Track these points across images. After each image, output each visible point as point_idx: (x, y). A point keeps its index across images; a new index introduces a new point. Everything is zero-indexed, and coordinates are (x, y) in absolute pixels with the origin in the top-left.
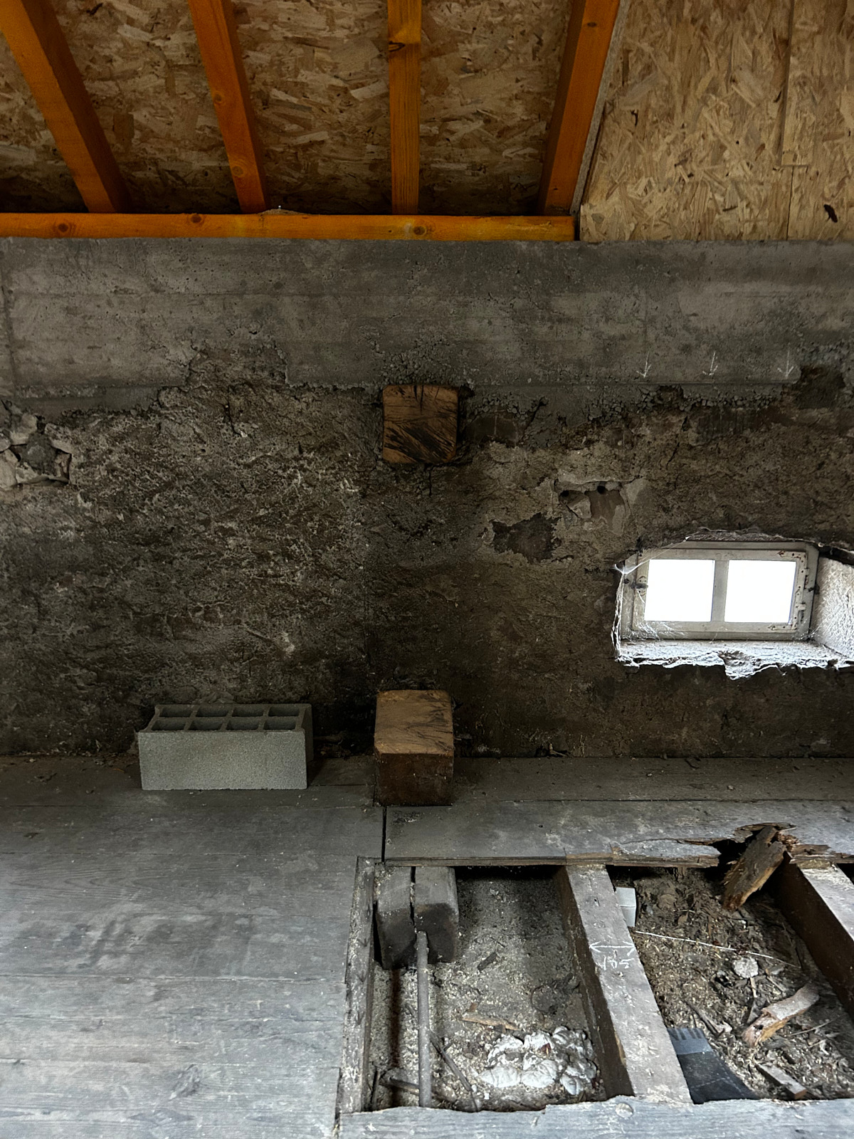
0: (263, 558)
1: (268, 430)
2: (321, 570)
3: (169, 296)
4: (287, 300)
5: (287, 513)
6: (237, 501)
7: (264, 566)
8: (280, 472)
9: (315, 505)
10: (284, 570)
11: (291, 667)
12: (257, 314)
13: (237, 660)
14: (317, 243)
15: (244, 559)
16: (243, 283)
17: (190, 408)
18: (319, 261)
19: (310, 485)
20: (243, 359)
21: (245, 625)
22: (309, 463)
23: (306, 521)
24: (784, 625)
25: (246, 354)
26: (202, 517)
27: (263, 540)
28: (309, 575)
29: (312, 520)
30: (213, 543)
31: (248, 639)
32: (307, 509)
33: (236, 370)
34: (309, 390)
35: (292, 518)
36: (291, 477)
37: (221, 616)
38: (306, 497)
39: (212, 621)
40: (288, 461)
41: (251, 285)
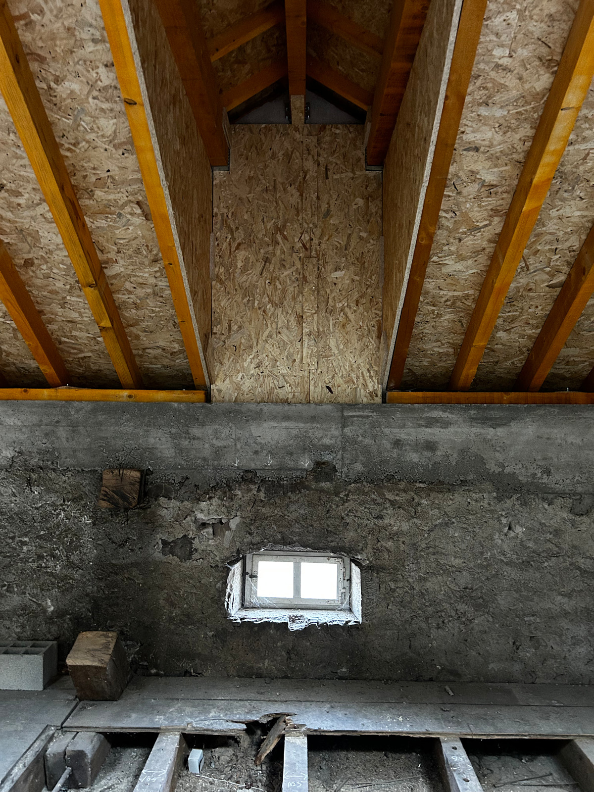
0: (40, 557)
1: (48, 490)
2: (71, 565)
3: (6, 426)
4: (61, 429)
5: (55, 533)
6: (30, 527)
7: (40, 562)
8: (53, 512)
9: (69, 529)
10: (51, 564)
11: (50, 619)
12: (46, 435)
13: (21, 615)
14: (77, 403)
15: (31, 558)
16: (41, 421)
17: (11, 479)
18: (77, 411)
19: (67, 519)
20: (38, 456)
21: (28, 595)
22: (67, 508)
23: (64, 538)
24: (334, 601)
25: (39, 454)
26: (11, 535)
27: (41, 547)
28: (63, 567)
29: (67, 537)
30: (16, 549)
31: (30, 603)
32: (65, 531)
33: (35, 461)
34: (69, 471)
35: (57, 536)
36: (59, 514)
37: (16, 589)
38: (65, 525)
39: (11, 593)
40: (57, 506)
41: (44, 421)
